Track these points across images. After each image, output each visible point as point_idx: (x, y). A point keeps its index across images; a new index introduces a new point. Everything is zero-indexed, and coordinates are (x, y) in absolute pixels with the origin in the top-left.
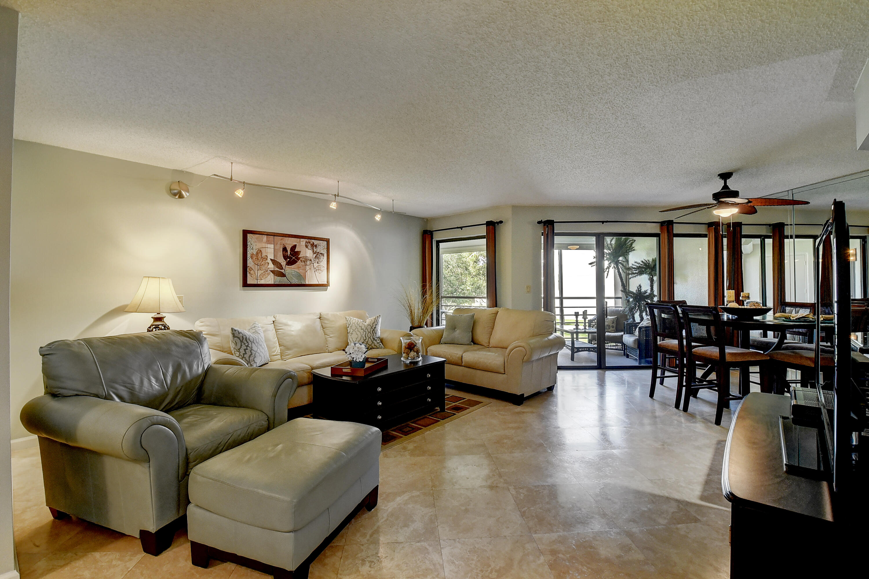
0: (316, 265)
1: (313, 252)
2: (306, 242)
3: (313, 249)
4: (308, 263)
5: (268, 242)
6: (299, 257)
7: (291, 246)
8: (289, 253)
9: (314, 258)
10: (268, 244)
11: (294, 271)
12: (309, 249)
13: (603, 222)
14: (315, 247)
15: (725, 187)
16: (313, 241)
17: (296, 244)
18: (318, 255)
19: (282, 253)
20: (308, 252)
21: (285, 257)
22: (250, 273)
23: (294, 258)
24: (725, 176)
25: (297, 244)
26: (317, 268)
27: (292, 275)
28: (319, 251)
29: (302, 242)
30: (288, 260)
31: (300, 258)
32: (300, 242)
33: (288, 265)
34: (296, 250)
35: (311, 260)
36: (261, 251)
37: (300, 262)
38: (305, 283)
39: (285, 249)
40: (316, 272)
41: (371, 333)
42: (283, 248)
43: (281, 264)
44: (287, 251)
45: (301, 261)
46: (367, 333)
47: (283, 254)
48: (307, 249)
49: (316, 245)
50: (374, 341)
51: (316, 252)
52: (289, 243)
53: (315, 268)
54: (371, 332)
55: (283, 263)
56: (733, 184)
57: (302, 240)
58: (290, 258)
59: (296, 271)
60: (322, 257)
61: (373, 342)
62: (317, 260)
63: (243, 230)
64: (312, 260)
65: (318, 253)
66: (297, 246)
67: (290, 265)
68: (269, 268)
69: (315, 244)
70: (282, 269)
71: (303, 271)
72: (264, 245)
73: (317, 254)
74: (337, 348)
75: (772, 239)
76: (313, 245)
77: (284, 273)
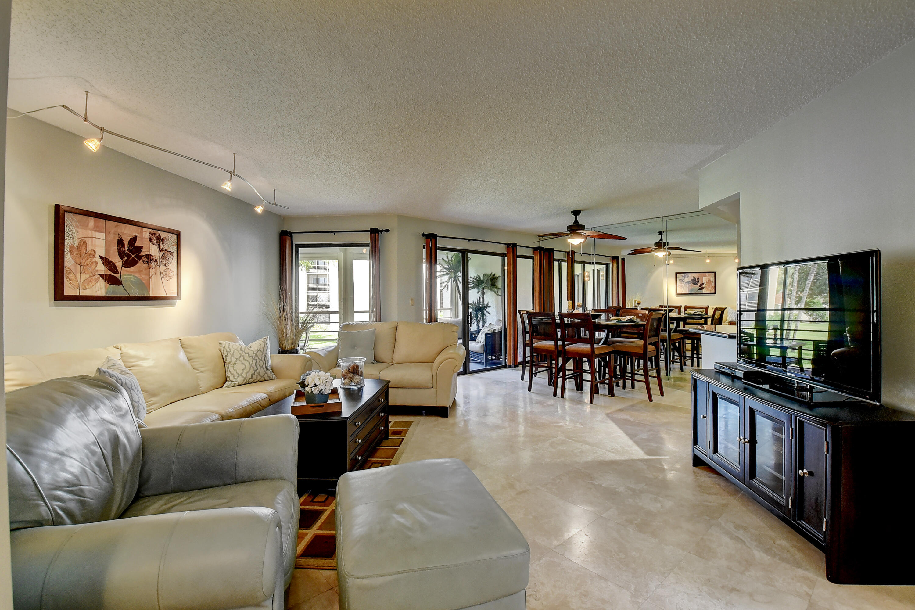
0: (163, 268)
1: (159, 248)
2: (150, 233)
3: (159, 245)
4: (153, 264)
5: (97, 229)
6: (140, 255)
7: (129, 238)
8: (127, 249)
9: (160, 257)
10: (96, 231)
11: (133, 276)
12: (154, 244)
13: (469, 240)
14: (161, 242)
15: (576, 221)
16: (159, 232)
17: (136, 235)
18: (165, 253)
19: (117, 247)
20: (153, 249)
21: (121, 254)
22: (68, 278)
23: (133, 256)
24: (576, 213)
25: (138, 236)
26: (164, 273)
27: (132, 282)
28: (167, 248)
29: (144, 233)
30: (126, 258)
31: (142, 256)
32: (142, 232)
33: (125, 267)
34: (136, 245)
35: (156, 261)
36: (85, 242)
37: (141, 264)
38: (148, 295)
39: (120, 242)
40: (162, 278)
41: (262, 361)
42: (118, 239)
43: (116, 264)
44: (123, 245)
45: (143, 261)
46: (258, 360)
47: (118, 249)
48: (151, 243)
49: (163, 238)
50: (267, 371)
51: (163, 249)
52: (128, 232)
53: (162, 273)
54: (263, 359)
55: (119, 263)
56: (581, 220)
57: (145, 229)
58: (129, 256)
59: (137, 277)
60: (170, 257)
61: (266, 373)
62: (165, 262)
63: (55, 205)
64: (158, 261)
65: (166, 250)
66: (138, 238)
67: (128, 267)
68: (97, 271)
69: (162, 238)
70: (117, 272)
71: (147, 278)
72: (90, 233)
73: (164, 252)
74: (212, 386)
75: (566, 263)
76: (159, 239)
77: (120, 279)
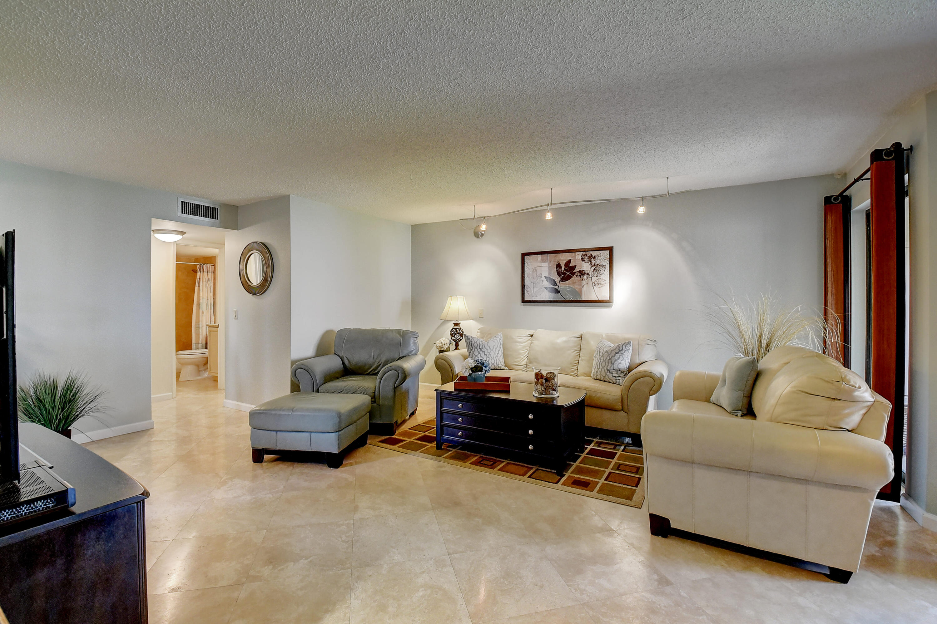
0: (594, 279)
1: (591, 264)
2: (582, 255)
3: (591, 262)
4: (585, 277)
5: (543, 261)
6: (574, 272)
7: (565, 262)
8: (563, 269)
9: (592, 271)
10: (542, 262)
11: (568, 286)
12: (586, 262)
14: (593, 259)
16: (591, 252)
17: (570, 259)
18: (596, 268)
19: (556, 270)
20: (584, 266)
21: (559, 274)
22: (527, 291)
23: (568, 273)
25: (572, 259)
26: (596, 283)
27: (568, 291)
28: (598, 263)
29: (577, 256)
30: (563, 276)
31: (575, 273)
32: (575, 256)
33: (562, 281)
34: (570, 265)
35: (588, 274)
36: (536, 270)
37: (574, 278)
38: (581, 299)
39: (559, 266)
40: (594, 287)
42: (557, 265)
43: (555, 280)
44: (561, 267)
45: (577, 276)
47: (557, 271)
48: (583, 262)
49: (595, 256)
51: (595, 264)
52: (563, 259)
53: (594, 282)
55: (557, 279)
57: (577, 253)
58: (565, 274)
59: (570, 287)
60: (602, 269)
62: (596, 274)
63: (522, 253)
64: (590, 274)
65: (598, 265)
66: (572, 261)
67: (564, 281)
68: (543, 285)
69: (593, 256)
70: (556, 285)
71: (580, 287)
72: (539, 264)
73: (596, 266)
76: (590, 257)
77: (558, 289)
